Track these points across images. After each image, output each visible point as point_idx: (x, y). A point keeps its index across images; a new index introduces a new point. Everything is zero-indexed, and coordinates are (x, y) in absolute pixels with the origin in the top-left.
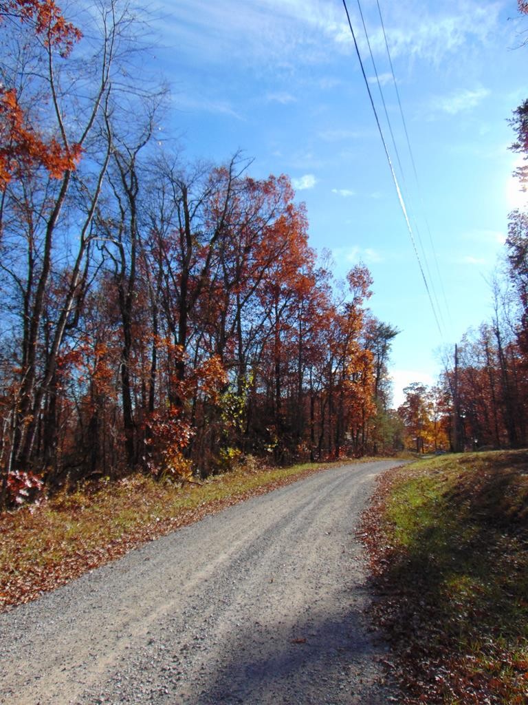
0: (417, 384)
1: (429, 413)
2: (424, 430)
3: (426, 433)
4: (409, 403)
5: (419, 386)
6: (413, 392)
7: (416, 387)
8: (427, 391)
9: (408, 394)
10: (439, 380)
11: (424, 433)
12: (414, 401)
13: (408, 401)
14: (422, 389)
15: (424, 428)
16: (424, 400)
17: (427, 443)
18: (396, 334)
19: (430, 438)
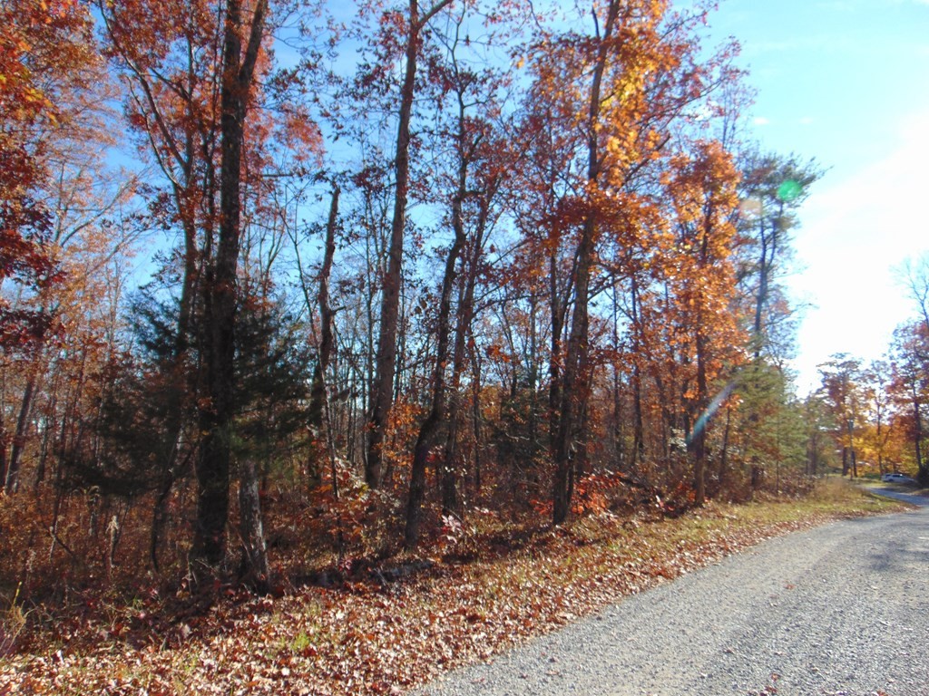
0: (842, 356)
1: (867, 406)
2: (858, 436)
3: (861, 440)
4: (826, 390)
5: (847, 359)
6: (835, 371)
7: (840, 361)
8: (861, 368)
9: (826, 374)
10: (893, 341)
11: (857, 442)
12: (837, 386)
13: (826, 386)
14: (852, 365)
15: (859, 433)
16: (855, 383)
17: (862, 458)
18: (812, 179)
19: (868, 451)
